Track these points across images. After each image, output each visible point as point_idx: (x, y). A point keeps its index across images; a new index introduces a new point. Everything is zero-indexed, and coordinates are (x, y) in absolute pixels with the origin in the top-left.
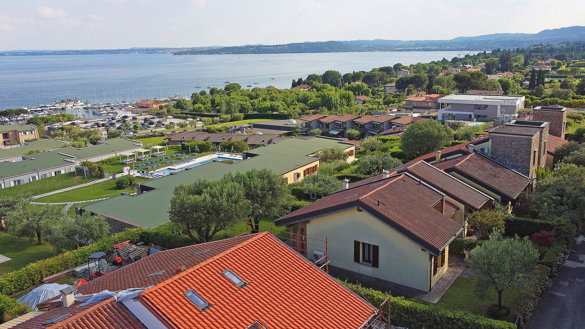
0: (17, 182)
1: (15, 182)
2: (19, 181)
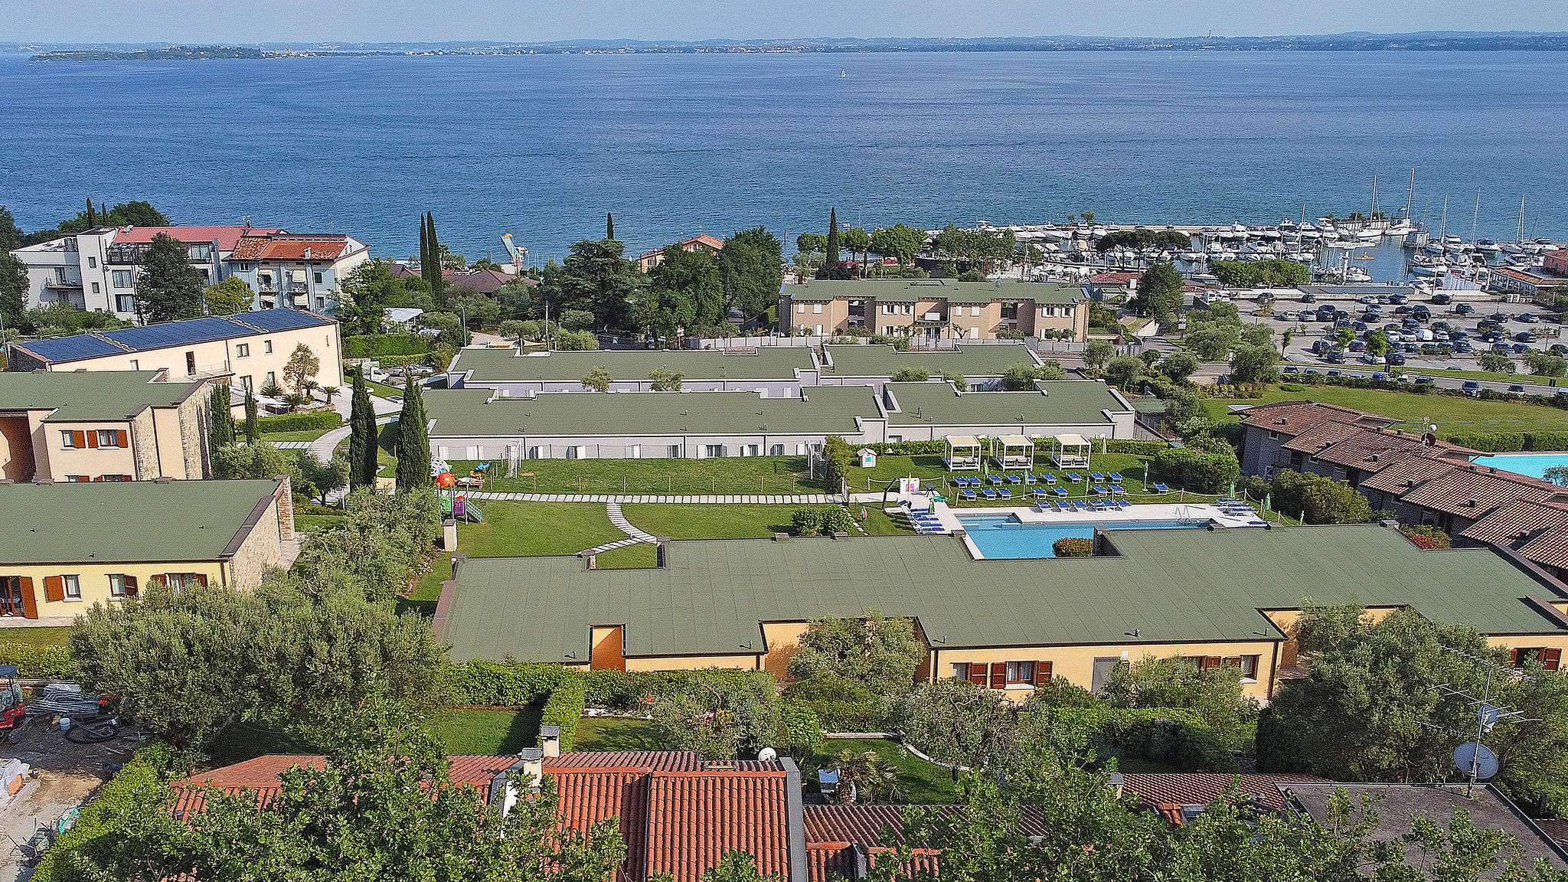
0: (714, 448)
1: (709, 447)
2: (719, 447)
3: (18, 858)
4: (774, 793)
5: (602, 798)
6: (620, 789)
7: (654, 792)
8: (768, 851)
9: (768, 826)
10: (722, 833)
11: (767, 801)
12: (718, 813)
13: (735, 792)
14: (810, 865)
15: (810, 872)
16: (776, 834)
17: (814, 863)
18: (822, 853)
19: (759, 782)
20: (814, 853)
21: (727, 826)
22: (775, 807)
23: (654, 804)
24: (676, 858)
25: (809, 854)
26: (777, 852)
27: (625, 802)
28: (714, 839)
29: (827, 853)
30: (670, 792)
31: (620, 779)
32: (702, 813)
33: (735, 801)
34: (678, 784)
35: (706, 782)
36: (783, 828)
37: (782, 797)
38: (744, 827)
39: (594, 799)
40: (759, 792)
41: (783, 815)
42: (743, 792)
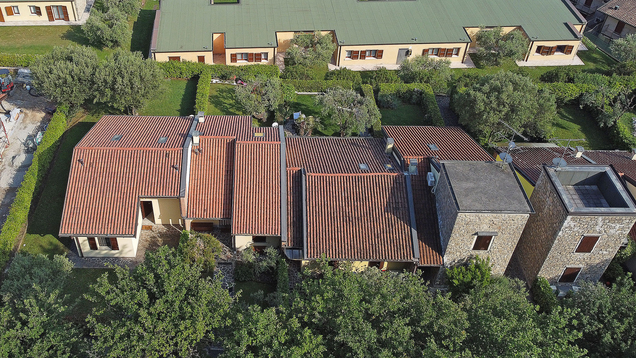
3: (23, 148)
4: (277, 150)
5: (220, 148)
6: (225, 144)
7: (237, 149)
8: (274, 171)
9: (274, 162)
10: (259, 164)
11: (274, 153)
12: (258, 157)
13: (263, 149)
14: (287, 176)
15: (287, 178)
16: (277, 165)
17: (289, 175)
18: (291, 171)
19: (271, 145)
20: (289, 171)
21: (261, 161)
22: (277, 155)
23: (237, 153)
24: (244, 173)
25: (287, 171)
26: (277, 172)
27: (227, 149)
28: (256, 166)
29: (293, 172)
30: (242, 149)
31: (225, 140)
32: (253, 157)
33: (263, 152)
34: (245, 145)
35: (254, 145)
36: (279, 163)
37: (279, 152)
38: (266, 162)
39: (217, 148)
40: (271, 149)
41: (279, 158)
42: (266, 149)
